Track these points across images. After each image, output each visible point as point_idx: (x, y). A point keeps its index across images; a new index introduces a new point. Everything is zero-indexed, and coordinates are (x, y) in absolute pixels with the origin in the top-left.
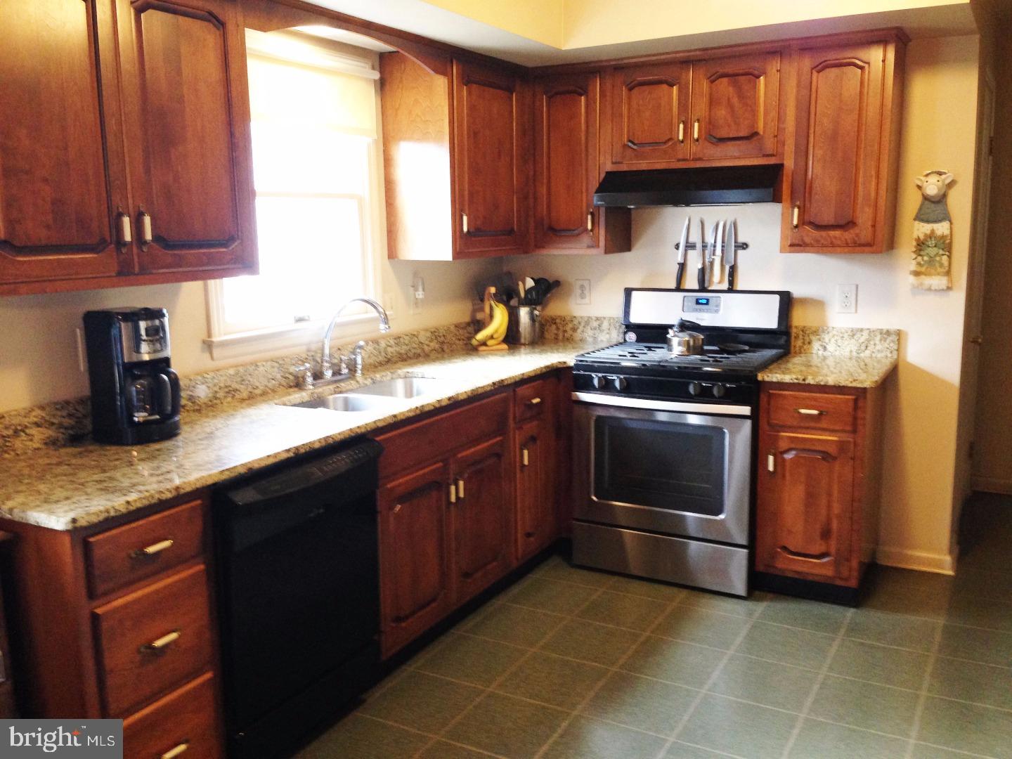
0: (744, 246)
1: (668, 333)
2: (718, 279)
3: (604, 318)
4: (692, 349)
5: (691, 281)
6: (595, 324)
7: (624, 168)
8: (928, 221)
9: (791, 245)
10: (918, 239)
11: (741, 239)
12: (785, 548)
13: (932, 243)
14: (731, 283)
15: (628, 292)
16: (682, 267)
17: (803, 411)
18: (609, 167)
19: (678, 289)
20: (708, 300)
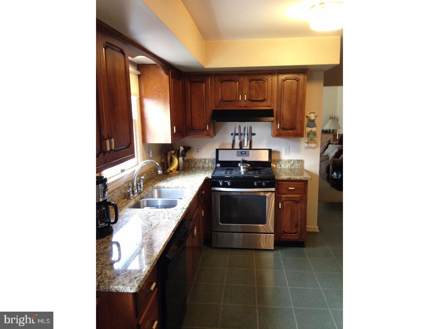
0: (254, 134)
1: (238, 165)
2: (246, 145)
3: (207, 159)
4: (248, 170)
5: (237, 146)
6: (203, 161)
7: (219, 109)
8: (310, 127)
9: (277, 135)
10: (307, 133)
11: (253, 132)
12: (284, 232)
13: (311, 133)
14: (251, 146)
15: (217, 150)
16: (234, 141)
17: (290, 188)
18: (214, 108)
19: (233, 149)
20: (245, 152)
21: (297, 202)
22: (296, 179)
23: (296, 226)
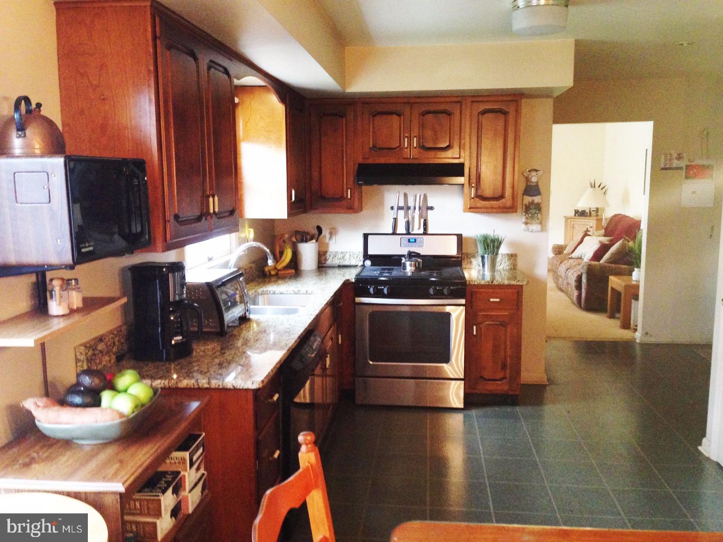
0: (431, 208)
2: (417, 229)
3: (346, 252)
5: (401, 229)
6: (341, 256)
8: (531, 196)
9: (470, 208)
10: (526, 205)
11: (429, 205)
12: (481, 377)
13: (532, 207)
14: (425, 229)
15: (366, 236)
16: (395, 220)
17: (492, 300)
18: (360, 160)
19: (394, 233)
20: (415, 240)
21: (503, 325)
22: (501, 284)
23: (504, 367)
